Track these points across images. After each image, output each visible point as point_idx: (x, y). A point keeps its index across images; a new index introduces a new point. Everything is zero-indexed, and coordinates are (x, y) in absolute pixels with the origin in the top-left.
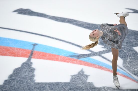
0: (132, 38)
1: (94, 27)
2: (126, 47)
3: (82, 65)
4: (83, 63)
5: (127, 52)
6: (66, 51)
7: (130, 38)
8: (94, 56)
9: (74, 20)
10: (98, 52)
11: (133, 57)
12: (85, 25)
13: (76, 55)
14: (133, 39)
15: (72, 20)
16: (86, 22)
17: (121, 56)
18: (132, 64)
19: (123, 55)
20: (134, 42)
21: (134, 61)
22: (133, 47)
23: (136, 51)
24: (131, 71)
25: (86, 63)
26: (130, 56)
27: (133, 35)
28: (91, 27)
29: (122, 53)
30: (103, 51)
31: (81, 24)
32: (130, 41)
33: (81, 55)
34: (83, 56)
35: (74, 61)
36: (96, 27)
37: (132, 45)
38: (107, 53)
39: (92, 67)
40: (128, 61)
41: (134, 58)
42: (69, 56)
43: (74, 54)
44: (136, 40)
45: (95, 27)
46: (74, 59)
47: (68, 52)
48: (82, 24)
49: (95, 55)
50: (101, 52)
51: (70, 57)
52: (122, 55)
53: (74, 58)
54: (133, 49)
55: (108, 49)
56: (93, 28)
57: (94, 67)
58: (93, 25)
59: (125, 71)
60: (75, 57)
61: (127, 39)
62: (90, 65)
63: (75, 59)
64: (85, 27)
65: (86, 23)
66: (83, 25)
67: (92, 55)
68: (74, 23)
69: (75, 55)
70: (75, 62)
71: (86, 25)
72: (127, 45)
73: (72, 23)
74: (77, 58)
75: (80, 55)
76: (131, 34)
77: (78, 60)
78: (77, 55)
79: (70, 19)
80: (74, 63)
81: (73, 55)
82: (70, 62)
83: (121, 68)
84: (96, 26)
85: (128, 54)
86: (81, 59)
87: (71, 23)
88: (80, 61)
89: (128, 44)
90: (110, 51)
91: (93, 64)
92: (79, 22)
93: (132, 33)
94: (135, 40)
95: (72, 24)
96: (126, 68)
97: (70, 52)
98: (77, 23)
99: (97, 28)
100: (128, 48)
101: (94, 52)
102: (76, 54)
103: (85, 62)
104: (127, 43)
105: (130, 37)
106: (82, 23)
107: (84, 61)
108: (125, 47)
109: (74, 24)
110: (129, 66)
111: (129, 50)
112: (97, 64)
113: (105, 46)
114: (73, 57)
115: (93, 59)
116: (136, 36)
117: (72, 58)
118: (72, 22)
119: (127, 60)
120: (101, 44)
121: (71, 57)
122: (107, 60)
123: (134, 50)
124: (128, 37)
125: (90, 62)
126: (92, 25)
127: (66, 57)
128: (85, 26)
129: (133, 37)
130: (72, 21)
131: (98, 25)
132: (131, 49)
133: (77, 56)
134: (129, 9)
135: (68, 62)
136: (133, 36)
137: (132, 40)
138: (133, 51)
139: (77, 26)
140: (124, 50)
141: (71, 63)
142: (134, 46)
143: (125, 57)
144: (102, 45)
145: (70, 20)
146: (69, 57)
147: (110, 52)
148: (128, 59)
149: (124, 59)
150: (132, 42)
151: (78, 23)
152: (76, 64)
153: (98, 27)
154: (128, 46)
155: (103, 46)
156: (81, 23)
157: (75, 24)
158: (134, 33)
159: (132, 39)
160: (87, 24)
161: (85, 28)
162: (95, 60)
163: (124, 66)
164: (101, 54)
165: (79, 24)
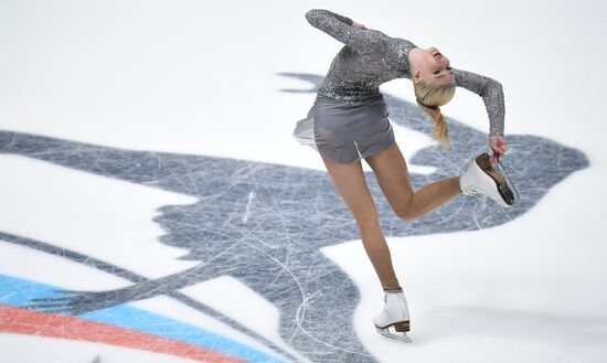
0: (315, 205)
1: (138, 165)
2: (291, 248)
3: (94, 340)
4: (100, 333)
5: (294, 272)
6: (16, 281)
7: (304, 207)
8: (145, 297)
9: (48, 140)
10: (164, 278)
11: (324, 291)
12: (99, 160)
13: (66, 296)
14: (321, 210)
15: (39, 138)
16: (100, 147)
17: (268, 291)
18: (319, 326)
19: (279, 286)
20: (325, 226)
21: (330, 313)
22: (321, 246)
23: (336, 267)
24: (319, 357)
25: (110, 333)
26: (312, 287)
27: (319, 192)
28: (124, 165)
29: (271, 279)
30: (188, 271)
31: (81, 156)
32: (307, 220)
33: (88, 298)
34: (97, 301)
35: (57, 324)
36: (150, 163)
37: (314, 236)
38: (207, 279)
39: (138, 346)
40: (302, 311)
41: (329, 299)
42: (33, 303)
43: (56, 292)
44: (331, 213)
45: (143, 165)
46: (59, 315)
47: (27, 285)
48: (85, 154)
49: (154, 294)
50: (175, 276)
51: (39, 310)
52: (272, 285)
53: (58, 311)
54: (320, 256)
55: (207, 263)
56: (136, 172)
57: (149, 349)
58: (135, 155)
59: (289, 356)
60: (59, 306)
61: (294, 214)
62: (129, 340)
63: (63, 314)
64: (99, 168)
65: (103, 150)
66: (90, 158)
67: (137, 294)
68: (49, 152)
69: (62, 296)
70: (62, 328)
71: (104, 161)
72: (294, 238)
73: (37, 154)
74: (69, 313)
75: (82, 297)
76: (310, 188)
77: (72, 320)
78: (71, 295)
79: (30, 137)
80: (57, 335)
81: (53, 300)
82: (38, 332)
83: (273, 347)
84: (148, 160)
85: (303, 280)
86: (88, 316)
87: (33, 151)
88: (84, 324)
89: (297, 234)
90: (217, 269)
91: (145, 335)
92: (71, 145)
93: (314, 185)
94: (329, 217)
95: (36, 157)
96: (294, 344)
97: (39, 286)
98: (61, 154)
99: (152, 168)
100: (299, 251)
101: (145, 279)
102: (65, 292)
103: (106, 325)
104: (293, 229)
105: (306, 204)
106: (82, 153)
107: (101, 325)
108: (285, 250)
109: (46, 158)
110: (309, 334)
111: (302, 263)
112: (160, 334)
113: (193, 251)
114: (51, 306)
115: (144, 313)
116: (331, 197)
117: (46, 312)
118: (37, 150)
119: (295, 306)
120: (175, 240)
121: (44, 309)
122: (206, 313)
123: (328, 260)
124: (297, 202)
125: (128, 327)
126: (129, 158)
127: (21, 308)
128: (100, 163)
129: (319, 201)
130: (40, 142)
131: (158, 154)
132: (313, 255)
133: (70, 304)
134: (292, 75)
135: (30, 331)
136: (319, 199)
137: (317, 217)
138: (324, 266)
139: (65, 165)
140: (283, 261)
141: (45, 334)
142: (328, 244)
143: (285, 295)
144: (180, 246)
145: (30, 142)
146: (33, 307)
147: (218, 275)
148: (302, 301)
149: (282, 303)
150: (316, 226)
151: (68, 153)
152: (66, 337)
153: (157, 167)
154: (299, 243)
155: (184, 252)
156: (80, 149)
157: (53, 155)
158: (324, 181)
159: (314, 213)
160: (105, 153)
161: (97, 171)
162: (153, 317)
163: (283, 337)
164: (179, 287)
165: (70, 157)
